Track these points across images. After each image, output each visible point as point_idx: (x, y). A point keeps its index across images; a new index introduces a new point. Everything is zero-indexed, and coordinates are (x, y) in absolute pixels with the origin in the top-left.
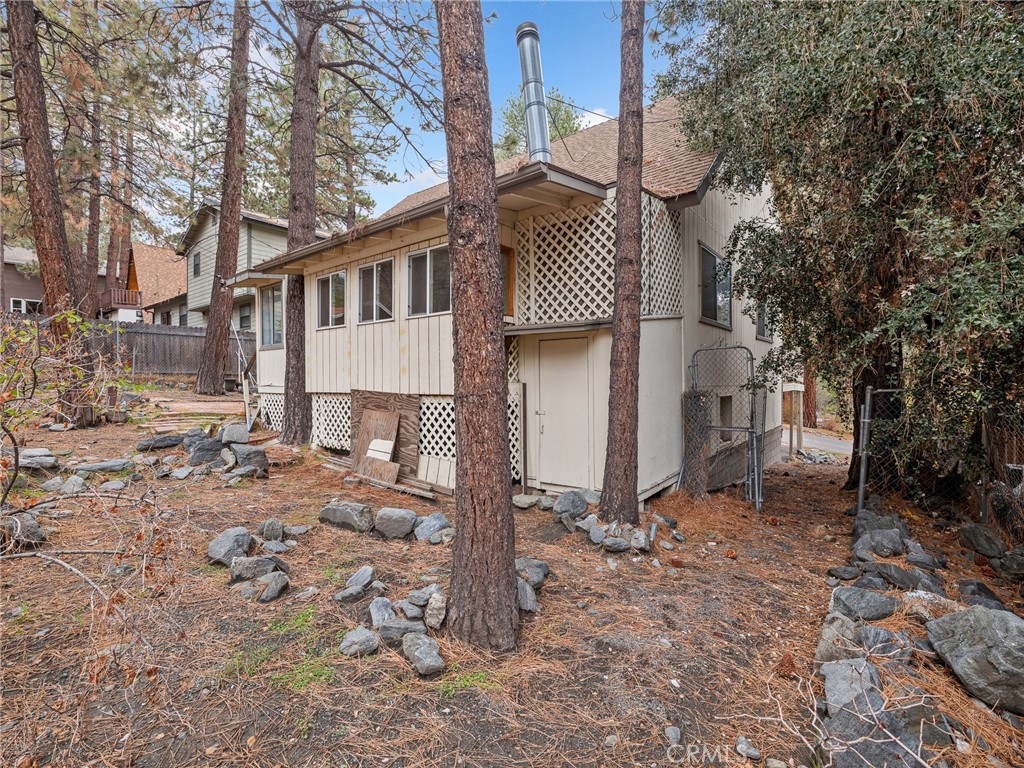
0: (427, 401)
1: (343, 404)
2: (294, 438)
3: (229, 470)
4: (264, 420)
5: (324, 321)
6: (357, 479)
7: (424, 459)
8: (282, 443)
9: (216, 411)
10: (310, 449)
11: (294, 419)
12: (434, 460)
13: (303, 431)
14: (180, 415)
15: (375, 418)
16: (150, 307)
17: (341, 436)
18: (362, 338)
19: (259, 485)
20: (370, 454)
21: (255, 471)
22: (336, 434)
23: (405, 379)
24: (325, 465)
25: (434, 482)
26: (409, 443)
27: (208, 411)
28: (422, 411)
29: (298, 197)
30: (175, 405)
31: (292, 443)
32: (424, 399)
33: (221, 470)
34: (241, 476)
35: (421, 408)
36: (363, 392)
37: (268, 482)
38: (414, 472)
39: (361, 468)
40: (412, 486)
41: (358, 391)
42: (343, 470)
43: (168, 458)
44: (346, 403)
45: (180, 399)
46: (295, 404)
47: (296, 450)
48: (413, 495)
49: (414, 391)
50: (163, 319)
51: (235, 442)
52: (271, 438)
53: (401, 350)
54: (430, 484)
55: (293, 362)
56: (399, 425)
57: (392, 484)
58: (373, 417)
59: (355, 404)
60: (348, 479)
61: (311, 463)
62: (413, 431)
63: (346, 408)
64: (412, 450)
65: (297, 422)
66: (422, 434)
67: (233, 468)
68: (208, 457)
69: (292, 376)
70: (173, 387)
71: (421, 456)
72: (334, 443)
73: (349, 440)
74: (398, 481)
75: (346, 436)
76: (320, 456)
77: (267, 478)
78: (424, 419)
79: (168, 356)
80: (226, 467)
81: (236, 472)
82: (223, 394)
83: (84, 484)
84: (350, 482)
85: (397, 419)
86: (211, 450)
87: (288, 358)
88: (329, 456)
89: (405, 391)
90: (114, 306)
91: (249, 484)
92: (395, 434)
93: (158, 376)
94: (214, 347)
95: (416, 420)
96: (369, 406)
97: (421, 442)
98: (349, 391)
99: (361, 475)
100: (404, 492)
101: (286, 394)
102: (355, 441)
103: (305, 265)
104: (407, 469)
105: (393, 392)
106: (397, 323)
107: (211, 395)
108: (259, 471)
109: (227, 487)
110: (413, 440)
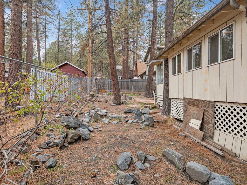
0: (219, 105)
1: (181, 103)
2: (166, 113)
3: (142, 123)
4: (158, 106)
5: (174, 73)
6: (184, 135)
7: (217, 132)
8: (162, 114)
9: (146, 102)
10: (170, 118)
11: (166, 107)
12: (223, 134)
13: (168, 111)
14: (138, 103)
15: (193, 110)
16: (139, 76)
17: (180, 115)
18: (188, 77)
19: (150, 130)
20: (190, 124)
21: (150, 124)
22: (178, 114)
23: (207, 94)
24: (173, 125)
25: (223, 145)
26: (208, 123)
27: (145, 102)
28: (216, 109)
29: (167, 33)
30: (139, 100)
31: (165, 115)
32: (217, 103)
33: (140, 122)
34: (145, 125)
35: (215, 107)
36: (188, 98)
37: (153, 128)
38: (212, 137)
39: (186, 129)
40: (210, 144)
41: (186, 98)
42: (180, 129)
43: (129, 116)
44: (182, 103)
45: (141, 98)
46: (166, 101)
47: (165, 117)
48: (211, 150)
49: (212, 99)
50: (142, 78)
51: (145, 113)
52: (159, 112)
53: (205, 81)
54: (221, 146)
55: (166, 88)
56: (204, 114)
57: (200, 141)
58: (192, 109)
59: (185, 103)
60: (180, 134)
61: (169, 123)
62: (211, 118)
63: (182, 105)
64: (211, 127)
65: (166, 108)
66: (216, 120)
67: (144, 122)
68: (138, 117)
69: (165, 92)
70: (140, 95)
71: (215, 130)
72: (178, 117)
73: (183, 117)
74: (203, 140)
75: (182, 115)
76: (173, 121)
77: (153, 127)
78: (217, 113)
79: (140, 87)
80: (142, 121)
81: (144, 123)
82: (151, 97)
83: (109, 121)
84: (181, 135)
85: (203, 112)
86: (139, 115)
87: (164, 87)
88: (176, 122)
89: (207, 99)
90: (133, 76)
91: (147, 129)
92: (202, 118)
93: (137, 92)
94: (149, 84)
95: (213, 113)
96: (190, 104)
97: (216, 124)
98: (183, 98)
99: (186, 133)
100: (205, 147)
101: (164, 98)
102: (185, 118)
103: (168, 54)
104: (208, 135)
105: (201, 99)
106: (203, 69)
107: (148, 97)
108: (151, 124)
109: (140, 128)
110: (211, 122)
